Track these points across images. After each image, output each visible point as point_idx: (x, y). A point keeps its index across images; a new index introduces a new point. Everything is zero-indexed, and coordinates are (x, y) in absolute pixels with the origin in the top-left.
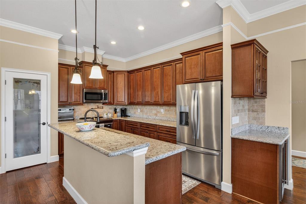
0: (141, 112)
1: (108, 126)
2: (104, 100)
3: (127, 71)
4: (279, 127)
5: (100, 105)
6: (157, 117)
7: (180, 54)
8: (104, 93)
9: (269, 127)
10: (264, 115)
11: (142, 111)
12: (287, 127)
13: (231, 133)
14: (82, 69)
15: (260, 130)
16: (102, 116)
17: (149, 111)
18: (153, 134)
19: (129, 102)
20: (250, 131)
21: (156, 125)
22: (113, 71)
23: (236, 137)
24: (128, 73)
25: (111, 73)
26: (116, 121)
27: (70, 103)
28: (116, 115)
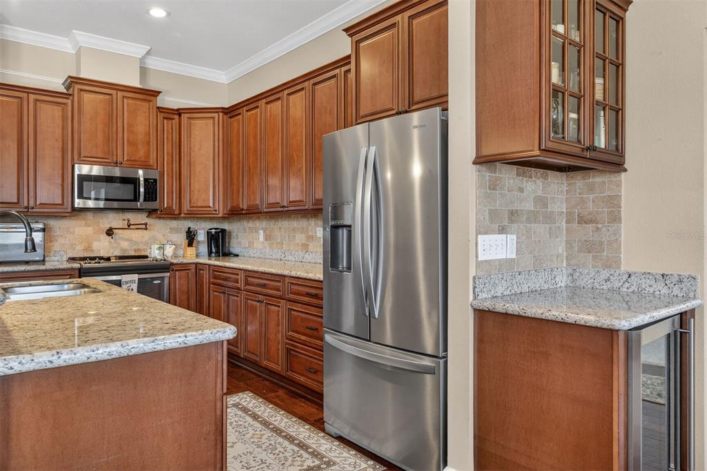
0: (266, 240)
1: (155, 282)
2: (145, 200)
3: (223, 108)
4: (666, 273)
5: (141, 218)
6: (307, 256)
7: (343, 30)
8: (146, 180)
9: (633, 277)
10: (617, 233)
11: (270, 236)
12: (693, 275)
13: (474, 291)
14: (69, 102)
15: (605, 287)
16: (146, 254)
17: (287, 235)
18: (276, 308)
19: (229, 207)
20: (574, 293)
21: (284, 276)
22: (178, 110)
23: (487, 305)
24: (225, 116)
25: (171, 116)
26: (184, 267)
27: (27, 208)
28: (191, 251)
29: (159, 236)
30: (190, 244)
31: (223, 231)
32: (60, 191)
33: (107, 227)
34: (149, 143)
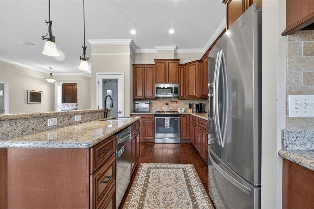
1: (175, 120)
2: (174, 94)
8: (175, 88)
14: (154, 67)
16: (177, 111)
19: (201, 95)
22: (185, 64)
24: (200, 63)
25: (183, 66)
26: (185, 115)
27: (144, 97)
28: (191, 110)
29: (181, 105)
30: (190, 108)
31: (201, 104)
32: (152, 92)
33: (166, 102)
34: (176, 76)
